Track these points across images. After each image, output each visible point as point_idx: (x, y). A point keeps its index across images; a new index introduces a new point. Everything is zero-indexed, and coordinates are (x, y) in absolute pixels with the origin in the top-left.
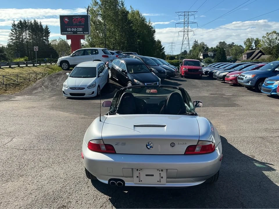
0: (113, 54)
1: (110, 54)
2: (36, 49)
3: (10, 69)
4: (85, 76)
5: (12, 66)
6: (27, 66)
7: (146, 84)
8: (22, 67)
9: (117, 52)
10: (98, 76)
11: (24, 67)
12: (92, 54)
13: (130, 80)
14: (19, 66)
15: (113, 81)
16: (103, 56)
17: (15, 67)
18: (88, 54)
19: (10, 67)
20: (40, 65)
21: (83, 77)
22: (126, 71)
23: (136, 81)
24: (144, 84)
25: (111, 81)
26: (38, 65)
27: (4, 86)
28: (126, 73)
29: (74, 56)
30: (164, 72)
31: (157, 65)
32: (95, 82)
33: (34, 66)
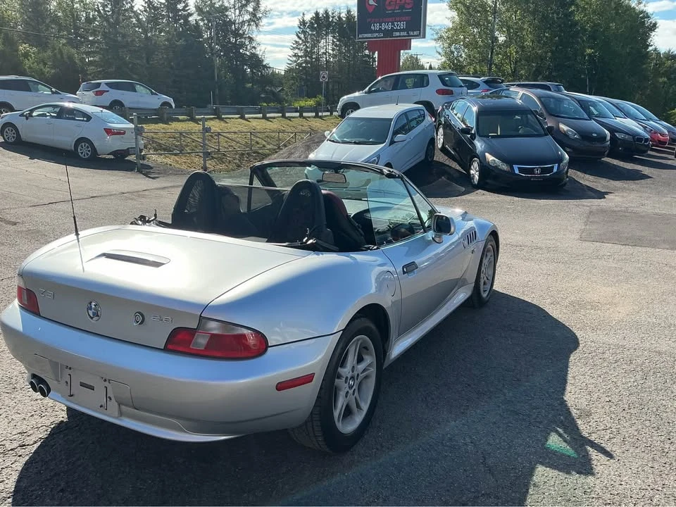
0: (472, 85)
1: (461, 86)
2: (324, 77)
3: (263, 121)
4: (361, 140)
5: (268, 115)
6: (301, 116)
7: (516, 167)
8: (289, 118)
9: (486, 82)
10: (392, 142)
11: (294, 117)
12: (416, 86)
13: (477, 156)
14: (284, 116)
15: (447, 158)
16: (440, 92)
17: (274, 118)
18: (405, 87)
19: (264, 117)
20: (331, 114)
21: (355, 143)
22: (473, 132)
23: (490, 158)
24: (512, 168)
25: (439, 157)
26: (324, 114)
27: (237, 156)
28: (473, 137)
29: (375, 91)
30: (603, 138)
31: (586, 116)
32: (378, 155)
33: (317, 116)
